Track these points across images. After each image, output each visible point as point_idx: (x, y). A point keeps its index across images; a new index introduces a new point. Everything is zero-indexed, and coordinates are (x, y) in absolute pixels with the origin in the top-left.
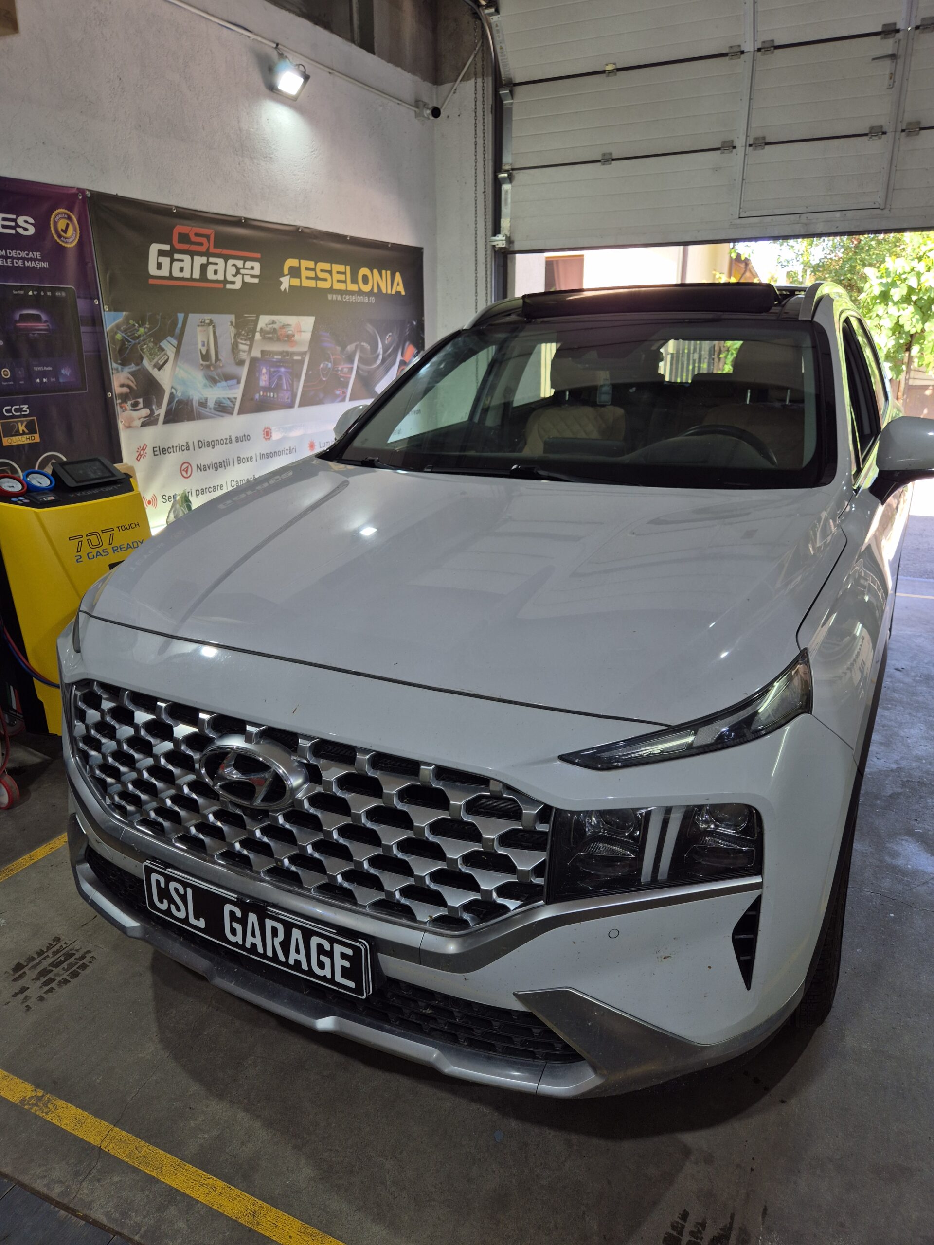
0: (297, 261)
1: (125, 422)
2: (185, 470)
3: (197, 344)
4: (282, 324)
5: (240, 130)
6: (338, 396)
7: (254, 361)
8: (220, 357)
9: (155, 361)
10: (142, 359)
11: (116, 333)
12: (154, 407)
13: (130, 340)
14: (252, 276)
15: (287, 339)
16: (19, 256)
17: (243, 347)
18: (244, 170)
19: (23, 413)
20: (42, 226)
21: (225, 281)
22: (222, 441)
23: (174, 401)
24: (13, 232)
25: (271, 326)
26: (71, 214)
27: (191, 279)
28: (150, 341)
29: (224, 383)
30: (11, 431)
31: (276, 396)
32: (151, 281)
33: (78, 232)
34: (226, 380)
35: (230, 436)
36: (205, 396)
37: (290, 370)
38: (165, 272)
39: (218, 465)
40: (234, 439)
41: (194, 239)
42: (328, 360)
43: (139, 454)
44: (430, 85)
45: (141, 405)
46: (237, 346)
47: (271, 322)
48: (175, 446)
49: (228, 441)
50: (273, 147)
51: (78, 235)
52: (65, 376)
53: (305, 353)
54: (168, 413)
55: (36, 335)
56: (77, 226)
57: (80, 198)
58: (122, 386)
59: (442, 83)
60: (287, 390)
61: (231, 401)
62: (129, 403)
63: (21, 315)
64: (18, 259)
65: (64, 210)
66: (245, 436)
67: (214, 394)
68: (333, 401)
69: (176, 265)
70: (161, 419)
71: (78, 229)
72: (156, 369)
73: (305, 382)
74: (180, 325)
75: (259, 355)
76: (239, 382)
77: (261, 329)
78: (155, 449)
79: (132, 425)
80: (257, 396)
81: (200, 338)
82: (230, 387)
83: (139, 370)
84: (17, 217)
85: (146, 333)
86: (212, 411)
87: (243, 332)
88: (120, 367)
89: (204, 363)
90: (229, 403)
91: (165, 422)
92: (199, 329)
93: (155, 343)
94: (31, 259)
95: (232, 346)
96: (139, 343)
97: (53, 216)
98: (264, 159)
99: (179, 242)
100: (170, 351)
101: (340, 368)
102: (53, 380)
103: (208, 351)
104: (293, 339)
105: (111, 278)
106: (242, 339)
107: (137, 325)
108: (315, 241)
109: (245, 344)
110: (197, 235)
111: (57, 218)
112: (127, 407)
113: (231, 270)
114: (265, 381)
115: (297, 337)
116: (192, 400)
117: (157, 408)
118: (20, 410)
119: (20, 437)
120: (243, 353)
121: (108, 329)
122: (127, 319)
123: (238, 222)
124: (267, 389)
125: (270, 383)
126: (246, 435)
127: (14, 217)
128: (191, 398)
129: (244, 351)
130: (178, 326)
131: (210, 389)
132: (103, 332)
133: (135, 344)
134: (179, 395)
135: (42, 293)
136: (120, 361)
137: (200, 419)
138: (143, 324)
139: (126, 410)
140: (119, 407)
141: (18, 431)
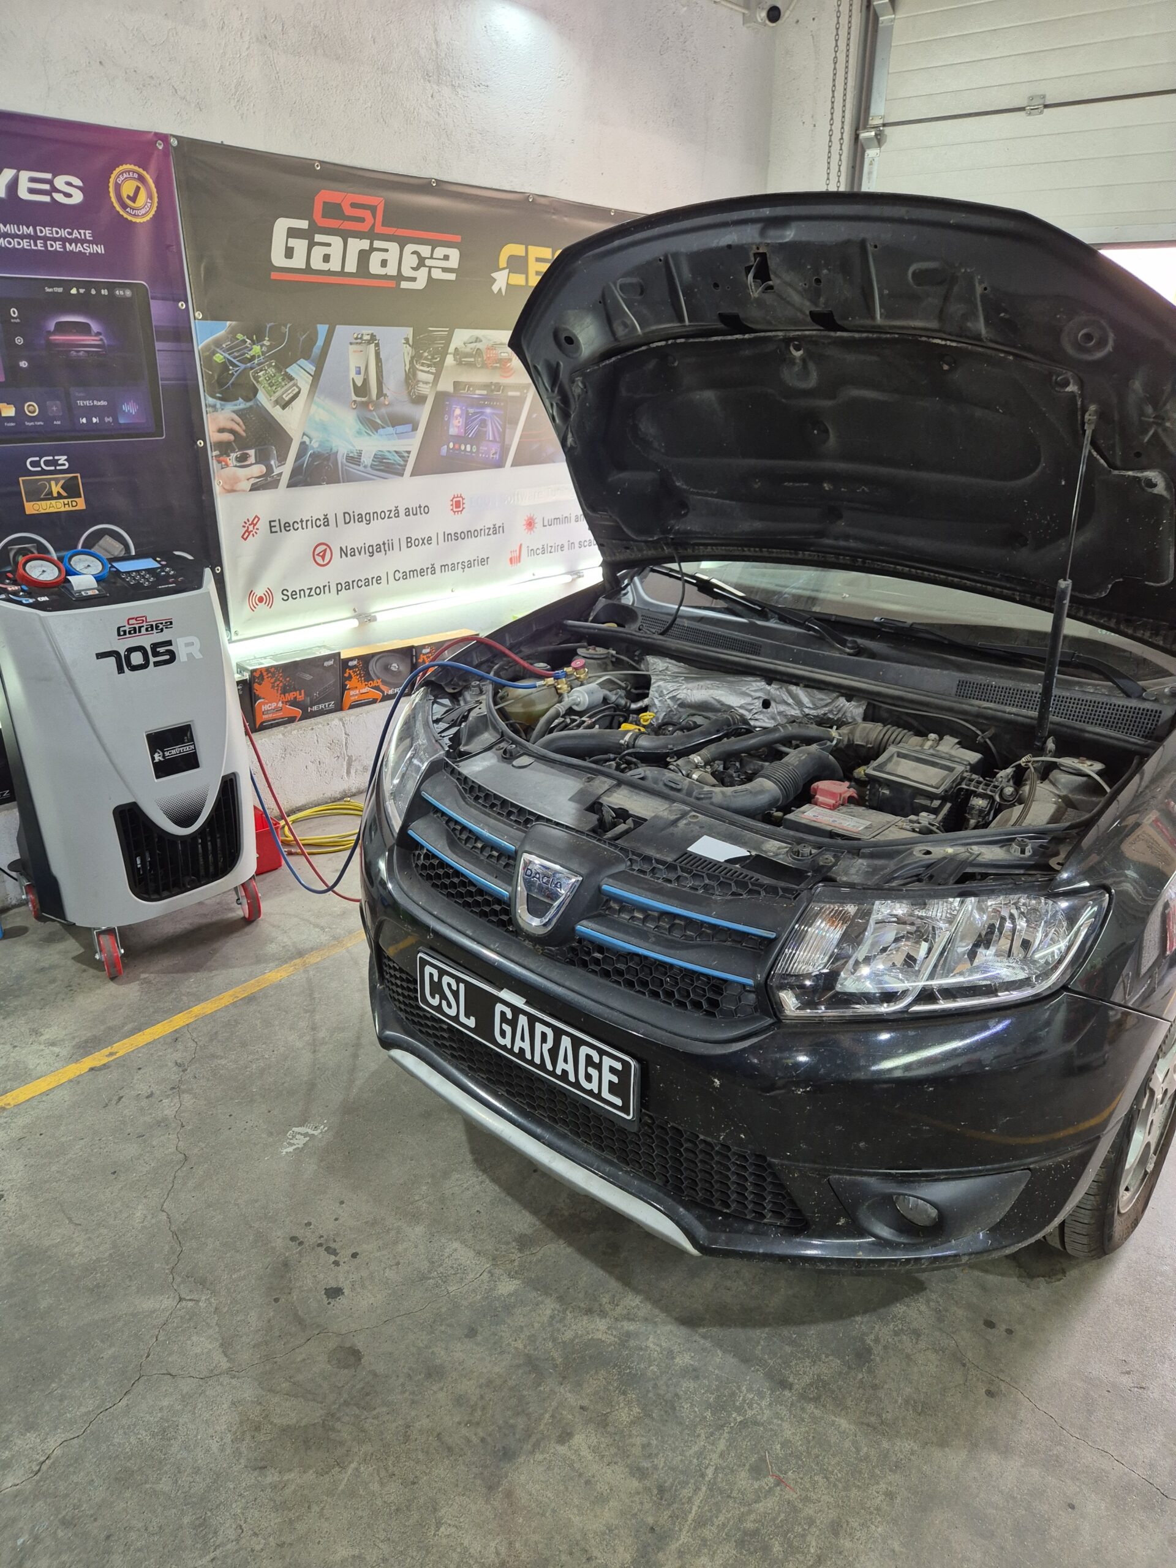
0: (523, 247)
1: (225, 483)
2: (321, 554)
3: (348, 370)
4: (492, 343)
5: (437, 43)
7: (440, 397)
8: (385, 391)
9: (277, 394)
10: (255, 391)
11: (214, 353)
12: (272, 462)
13: (238, 363)
14: (445, 270)
15: (498, 365)
16: (55, 235)
17: (424, 376)
18: (440, 106)
19: (58, 468)
20: (95, 189)
21: (400, 277)
22: (383, 514)
23: (305, 454)
24: (47, 199)
25: (468, 345)
26: (144, 173)
27: (342, 273)
28: (270, 366)
29: (390, 430)
30: (37, 494)
31: (474, 450)
32: (274, 275)
33: (156, 200)
34: (393, 426)
35: (396, 508)
36: (359, 448)
38: (298, 262)
39: (375, 548)
40: (402, 512)
41: (349, 211)
43: (247, 531)
46: (415, 375)
47: (474, 340)
48: (304, 520)
49: (392, 515)
50: (493, 69)
51: (156, 204)
52: (129, 414)
53: (527, 387)
54: (295, 472)
55: (81, 353)
56: (154, 190)
57: (160, 148)
58: (221, 430)
60: (494, 441)
61: (401, 456)
62: (233, 455)
63: (58, 324)
64: (55, 240)
65: (132, 167)
66: (420, 507)
67: (371, 445)
69: (318, 252)
70: (285, 480)
71: (155, 195)
72: (278, 407)
73: (524, 429)
74: (320, 342)
75: (450, 389)
76: (415, 428)
77: (456, 349)
78: (273, 524)
79: (235, 488)
80: (444, 450)
81: (354, 361)
82: (400, 435)
83: (251, 407)
84: (54, 176)
85: (263, 353)
86: (369, 470)
87: (426, 354)
88: (218, 403)
89: (358, 399)
90: (397, 458)
91: (290, 486)
92: (352, 348)
93: (278, 369)
94: (76, 241)
95: (407, 375)
96: (252, 368)
97: (113, 176)
99: (324, 216)
100: (303, 381)
102: (110, 419)
103: (366, 381)
104: (509, 364)
105: (207, 270)
106: (423, 365)
107: (249, 341)
108: (554, 217)
109: (428, 372)
110: (354, 205)
111: (122, 178)
112: (229, 462)
113: (410, 260)
114: (458, 427)
116: (336, 453)
117: (278, 464)
118: (55, 463)
119: (53, 502)
120: (424, 386)
121: (200, 347)
122: (233, 332)
123: (425, 186)
124: (458, 439)
125: (466, 431)
126: (423, 506)
127: (48, 176)
128: (334, 450)
129: (427, 383)
130: (318, 344)
131: (368, 438)
132: (193, 351)
133: (245, 369)
134: (315, 445)
135: (93, 292)
136: (218, 395)
137: (348, 481)
138: (260, 340)
139: (227, 465)
140: (215, 461)
141: (51, 493)
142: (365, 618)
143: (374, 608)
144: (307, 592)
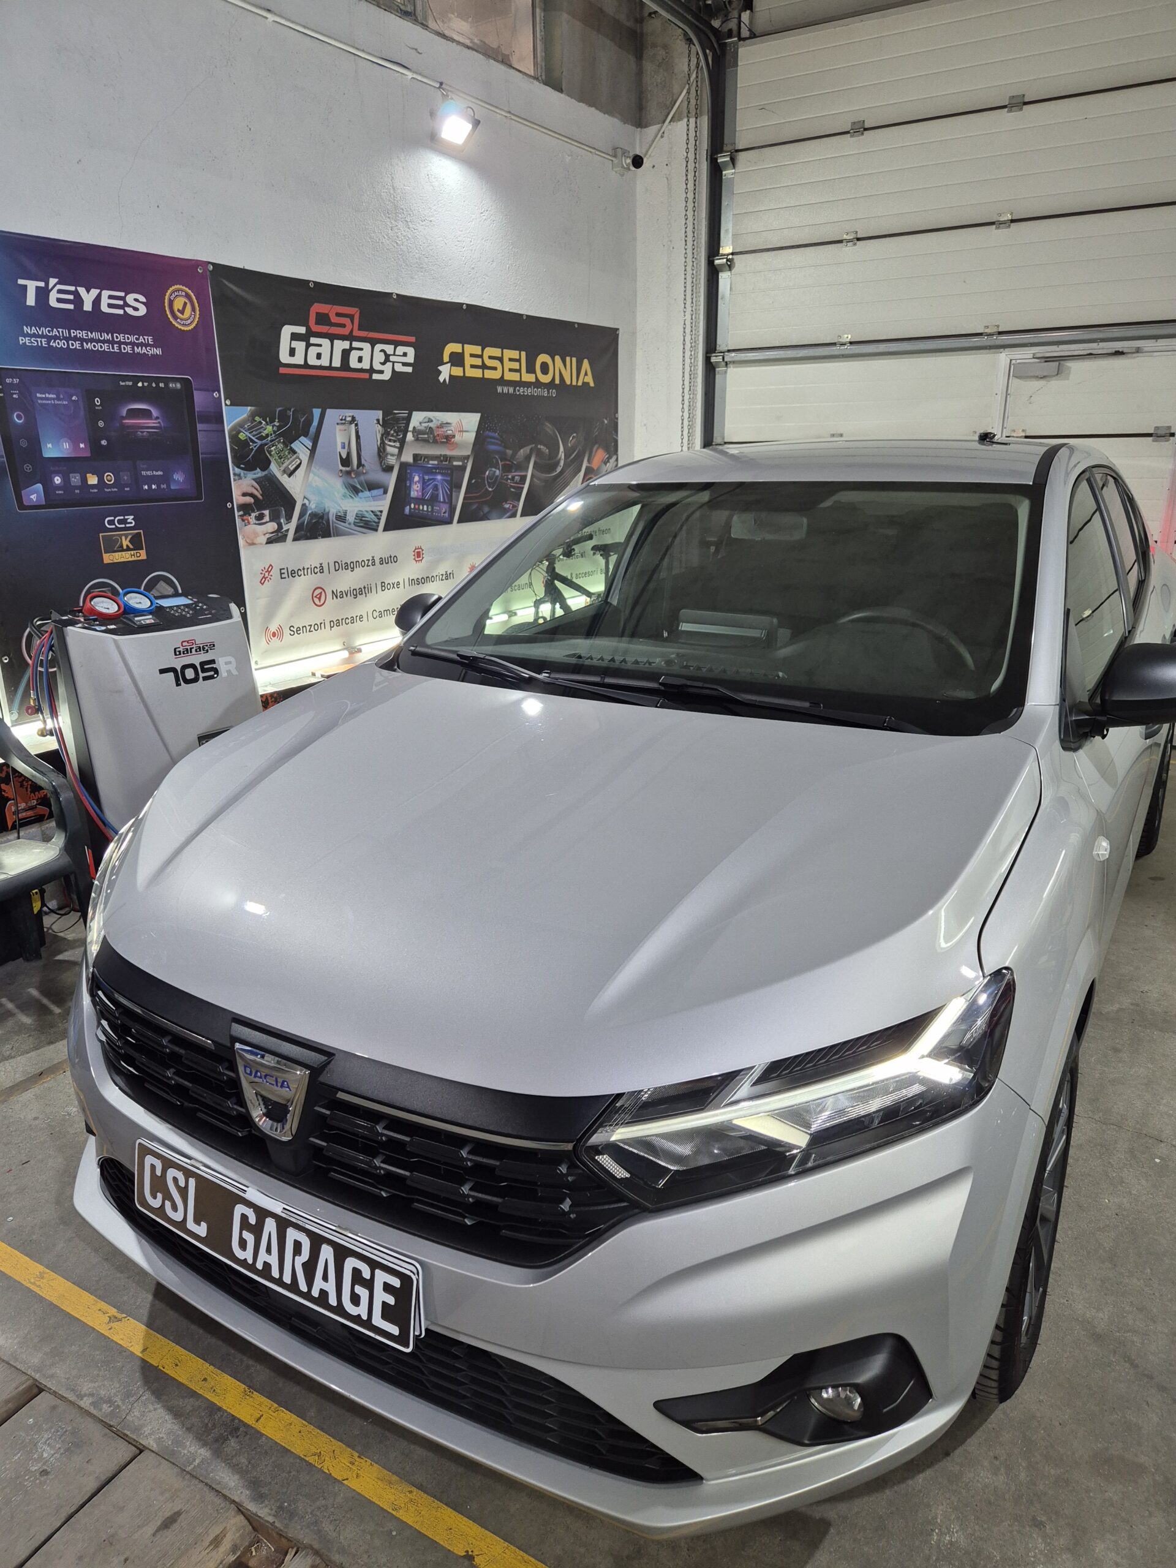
0: (460, 345)
1: (247, 537)
2: (318, 596)
3: (336, 445)
4: (440, 422)
5: (394, 189)
6: (507, 510)
7: (404, 466)
8: (363, 462)
9: (285, 465)
10: (270, 462)
11: (238, 432)
12: (282, 521)
13: (256, 440)
14: (404, 364)
15: (445, 440)
16: (127, 341)
17: (391, 449)
18: (398, 237)
19: (128, 525)
20: (155, 303)
21: (372, 370)
22: (363, 563)
23: (306, 514)
24: (121, 312)
25: (426, 425)
26: (190, 292)
27: (330, 368)
28: (279, 442)
29: (367, 493)
30: (114, 546)
31: (430, 510)
32: (282, 370)
33: (198, 312)
34: (369, 490)
35: (373, 557)
36: (344, 509)
37: (449, 479)
38: (299, 359)
39: (358, 591)
40: (377, 561)
41: (334, 319)
42: (496, 467)
43: (264, 577)
44: (630, 128)
45: (267, 518)
46: (384, 449)
47: (427, 420)
48: (306, 567)
49: (370, 564)
50: (434, 208)
51: (198, 316)
52: (178, 482)
53: (467, 458)
54: (298, 528)
55: (145, 434)
56: (196, 305)
57: (201, 272)
58: (244, 495)
59: (646, 126)
60: (444, 502)
61: (376, 515)
62: (253, 515)
63: (129, 410)
64: (126, 344)
65: (181, 287)
66: (391, 557)
67: (353, 506)
68: (500, 517)
69: (313, 351)
70: (291, 535)
71: (198, 310)
72: (285, 476)
73: (465, 494)
75: (410, 460)
76: (385, 492)
77: (414, 427)
78: (282, 571)
79: (257, 542)
81: (340, 439)
82: (375, 498)
83: (266, 475)
84: (126, 295)
85: (275, 432)
86: (353, 526)
87: (392, 432)
88: (242, 472)
89: (344, 469)
90: (373, 517)
91: (295, 539)
92: (338, 427)
93: (285, 445)
94: (142, 345)
95: (379, 449)
96: (266, 444)
97: (168, 294)
98: (422, 223)
99: (317, 323)
100: (303, 454)
101: (510, 477)
102: (164, 486)
103: (349, 454)
104: (453, 440)
106: (390, 440)
107: (264, 422)
109: (394, 447)
110: (338, 315)
111: (173, 296)
112: (250, 520)
113: (379, 357)
114: (417, 491)
115: (457, 438)
116: (329, 513)
117: (286, 522)
118: (124, 521)
119: (123, 553)
120: (392, 458)
121: (229, 427)
122: (252, 416)
123: (388, 299)
124: (419, 501)
125: (423, 494)
126: (393, 556)
127: (122, 294)
128: (327, 510)
129: (392, 455)
130: (314, 424)
131: (351, 500)
132: (224, 431)
133: (261, 445)
134: (312, 507)
135: (154, 385)
136: (242, 466)
137: (337, 536)
138: (272, 421)
139: (249, 523)
140: (240, 520)
141: (121, 546)
142: (354, 651)
143: (358, 642)
144: (308, 628)
